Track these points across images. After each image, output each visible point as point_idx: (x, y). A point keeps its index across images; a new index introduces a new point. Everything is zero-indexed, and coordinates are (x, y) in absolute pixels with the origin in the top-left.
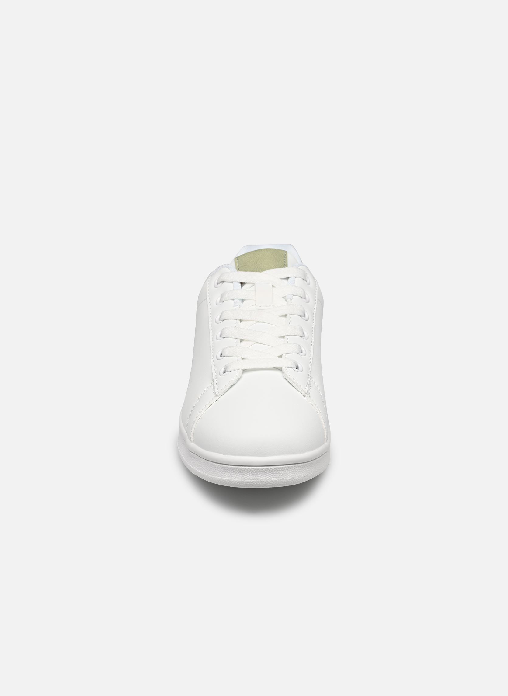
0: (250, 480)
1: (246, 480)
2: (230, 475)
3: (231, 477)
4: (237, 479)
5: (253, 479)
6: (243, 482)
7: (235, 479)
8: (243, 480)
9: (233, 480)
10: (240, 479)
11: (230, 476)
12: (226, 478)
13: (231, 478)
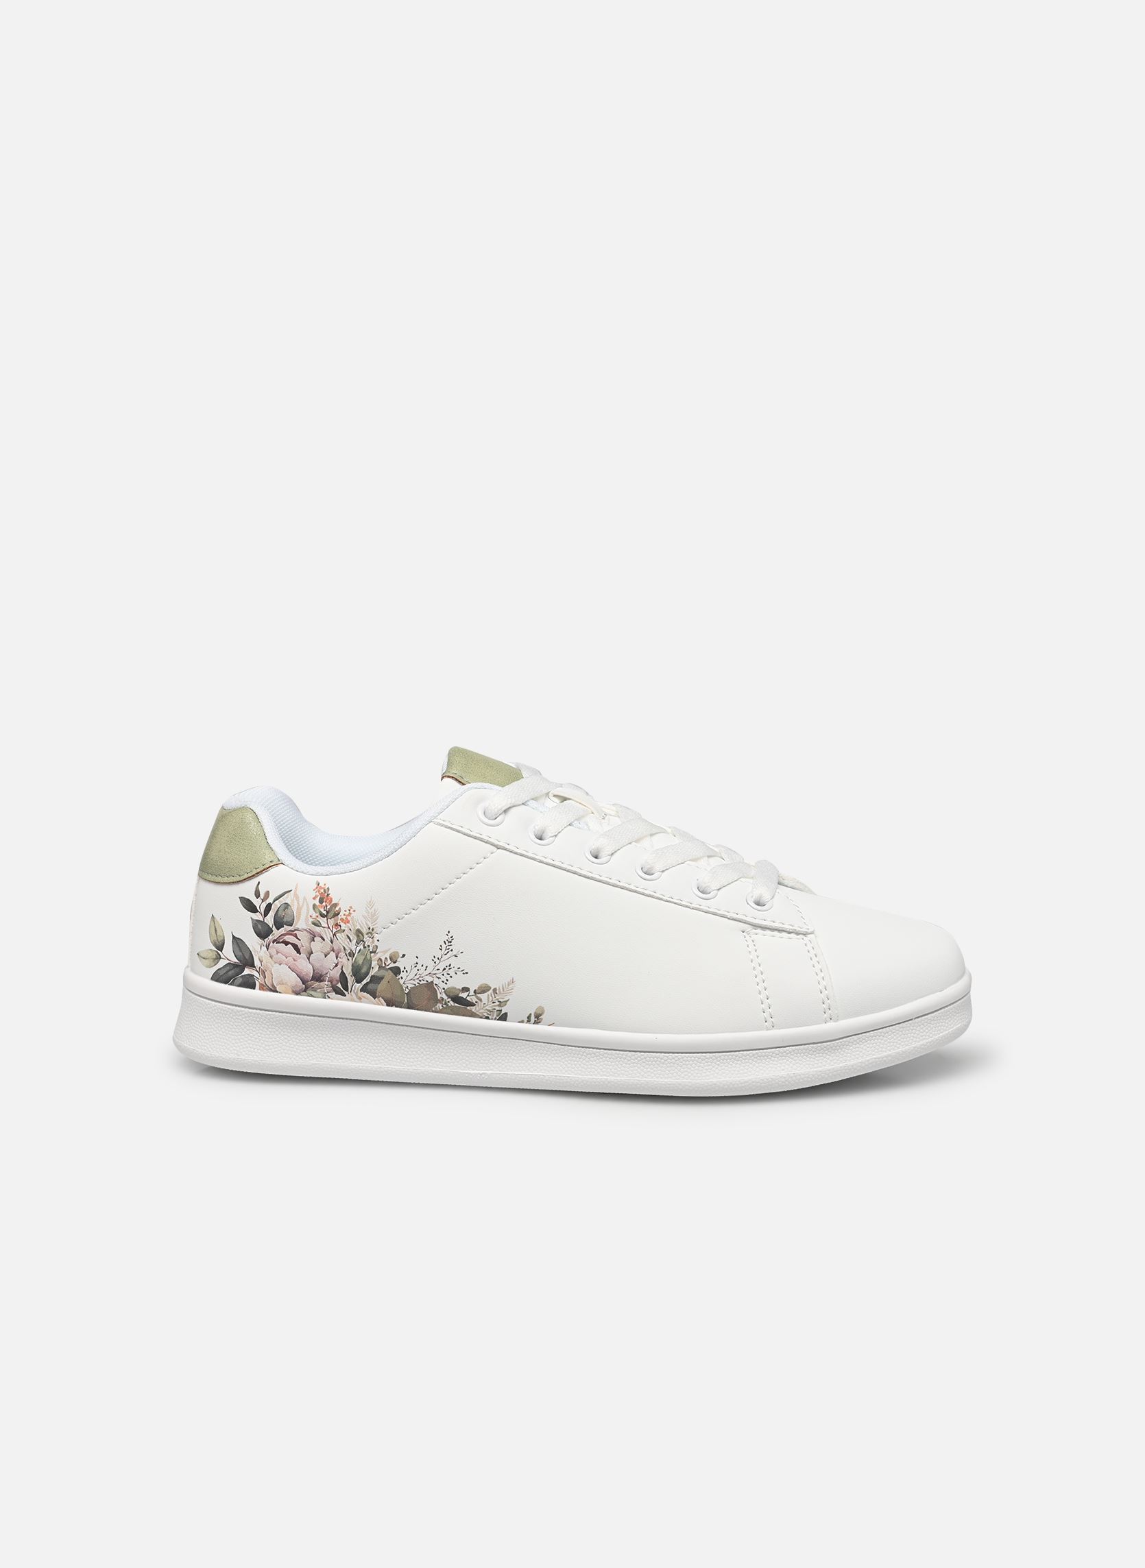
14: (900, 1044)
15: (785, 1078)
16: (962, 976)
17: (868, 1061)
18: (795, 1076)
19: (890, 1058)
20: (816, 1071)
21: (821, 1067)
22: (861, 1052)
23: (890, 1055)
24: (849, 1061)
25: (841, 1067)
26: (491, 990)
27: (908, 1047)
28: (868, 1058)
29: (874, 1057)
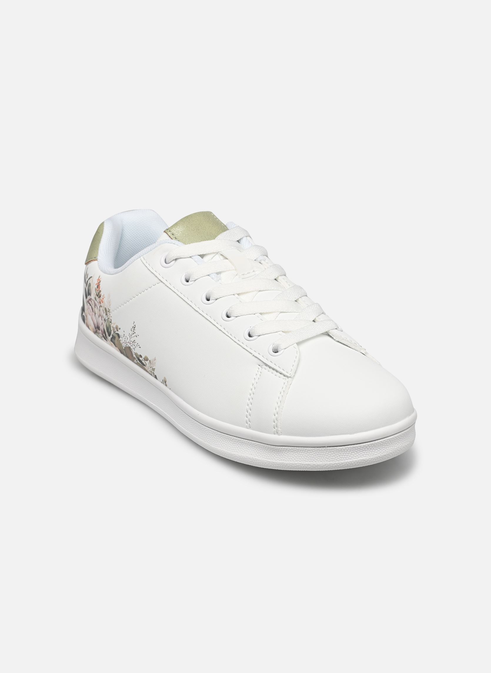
0: (386, 453)
1: (382, 453)
2: (363, 453)
3: (365, 455)
4: (372, 456)
5: (389, 450)
6: (379, 457)
7: (370, 456)
8: (379, 455)
9: (367, 459)
10: (376, 455)
11: (363, 455)
12: (358, 459)
13: (365, 457)
14: (317, 460)
15: (251, 459)
16: (409, 415)
17: (296, 464)
18: (257, 460)
19: (309, 466)
20: (267, 461)
21: (270, 459)
22: (293, 457)
23: (309, 465)
24: (286, 461)
25: (280, 463)
26: (149, 361)
27: (321, 463)
28: (296, 463)
29: (300, 463)
